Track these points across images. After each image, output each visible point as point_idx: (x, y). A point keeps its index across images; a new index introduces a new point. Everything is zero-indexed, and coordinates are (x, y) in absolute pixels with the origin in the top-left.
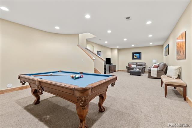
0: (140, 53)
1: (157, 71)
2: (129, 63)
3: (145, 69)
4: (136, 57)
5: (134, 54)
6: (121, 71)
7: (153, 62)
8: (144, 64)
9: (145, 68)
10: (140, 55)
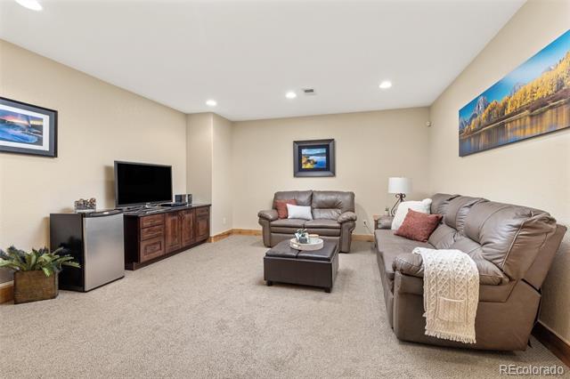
0: (327, 146)
1: (482, 284)
2: (277, 195)
3: (354, 226)
4: (309, 166)
5: (300, 148)
6: (240, 232)
7: (390, 192)
8: (348, 198)
9: (352, 220)
10: (327, 154)
